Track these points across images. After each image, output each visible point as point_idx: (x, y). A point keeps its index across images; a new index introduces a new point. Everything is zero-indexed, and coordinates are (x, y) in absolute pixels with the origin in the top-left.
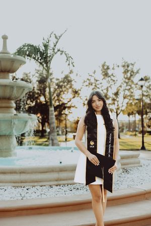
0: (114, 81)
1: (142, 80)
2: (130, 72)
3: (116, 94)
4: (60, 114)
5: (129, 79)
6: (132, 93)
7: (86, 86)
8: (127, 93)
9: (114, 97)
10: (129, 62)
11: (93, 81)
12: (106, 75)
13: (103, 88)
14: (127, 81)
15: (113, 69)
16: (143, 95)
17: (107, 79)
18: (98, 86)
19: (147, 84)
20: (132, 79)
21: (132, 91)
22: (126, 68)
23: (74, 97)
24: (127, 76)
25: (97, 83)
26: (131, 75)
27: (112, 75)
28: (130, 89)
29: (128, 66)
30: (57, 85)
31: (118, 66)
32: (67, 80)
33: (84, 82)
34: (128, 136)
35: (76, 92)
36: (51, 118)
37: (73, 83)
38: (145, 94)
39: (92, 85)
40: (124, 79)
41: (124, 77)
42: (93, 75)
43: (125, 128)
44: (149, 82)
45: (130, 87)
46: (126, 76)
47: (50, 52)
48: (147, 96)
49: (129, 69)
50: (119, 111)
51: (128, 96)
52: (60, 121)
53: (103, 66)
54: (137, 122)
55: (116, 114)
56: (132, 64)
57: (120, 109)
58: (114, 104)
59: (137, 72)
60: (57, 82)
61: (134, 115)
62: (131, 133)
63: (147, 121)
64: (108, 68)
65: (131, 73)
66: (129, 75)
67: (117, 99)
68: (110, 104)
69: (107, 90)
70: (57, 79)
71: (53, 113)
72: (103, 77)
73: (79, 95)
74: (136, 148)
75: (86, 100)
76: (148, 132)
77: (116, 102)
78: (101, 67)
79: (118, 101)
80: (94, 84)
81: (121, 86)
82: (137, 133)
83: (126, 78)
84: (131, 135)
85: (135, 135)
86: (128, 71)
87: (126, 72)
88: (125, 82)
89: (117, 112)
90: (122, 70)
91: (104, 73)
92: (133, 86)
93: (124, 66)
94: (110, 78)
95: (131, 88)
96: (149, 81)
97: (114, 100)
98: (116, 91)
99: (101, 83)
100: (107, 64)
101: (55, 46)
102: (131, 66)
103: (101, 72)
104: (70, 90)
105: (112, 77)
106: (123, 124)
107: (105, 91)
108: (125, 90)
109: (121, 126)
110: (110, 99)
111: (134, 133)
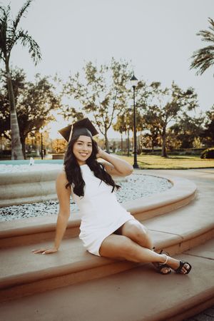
0: (102, 87)
1: (134, 78)
2: (121, 76)
3: (105, 103)
5: (121, 84)
7: (68, 93)
8: (118, 102)
9: (102, 107)
10: (121, 63)
11: (75, 86)
12: (92, 78)
13: (88, 96)
14: (118, 86)
15: (101, 71)
17: (94, 84)
18: (82, 93)
19: (141, 91)
20: (124, 84)
21: (124, 100)
22: (116, 70)
23: (52, 107)
24: (118, 80)
25: (82, 89)
26: (123, 79)
27: (99, 79)
29: (119, 68)
31: (107, 68)
32: (43, 85)
33: (65, 88)
35: (54, 101)
36: (13, 126)
37: (51, 89)
39: (74, 91)
40: (114, 85)
42: (76, 79)
43: (117, 147)
44: (144, 89)
45: (121, 95)
46: (116, 81)
49: (121, 72)
50: (108, 125)
51: (119, 106)
53: (89, 67)
54: (131, 140)
55: (104, 128)
56: (124, 66)
57: (110, 122)
58: (102, 115)
61: (127, 132)
62: (123, 153)
63: (143, 138)
64: (95, 70)
66: (120, 79)
67: (106, 110)
68: (97, 116)
69: (94, 99)
70: (31, 85)
71: (16, 121)
72: (87, 82)
75: (68, 110)
76: (144, 151)
77: (105, 114)
78: (86, 70)
79: (107, 113)
80: (77, 91)
81: (110, 94)
82: (130, 153)
83: (116, 84)
84: (124, 155)
85: (128, 155)
86: (119, 75)
87: (116, 76)
89: (105, 126)
90: (111, 73)
91: (89, 77)
92: (125, 93)
93: (113, 68)
94: (96, 83)
96: (144, 87)
97: (102, 110)
98: (104, 99)
99: (86, 89)
100: (93, 65)
101: (15, 26)
102: (122, 69)
104: (48, 99)
105: (99, 81)
106: (114, 142)
107: (91, 100)
108: (114, 98)
109: (112, 144)
110: (98, 110)
111: (127, 153)
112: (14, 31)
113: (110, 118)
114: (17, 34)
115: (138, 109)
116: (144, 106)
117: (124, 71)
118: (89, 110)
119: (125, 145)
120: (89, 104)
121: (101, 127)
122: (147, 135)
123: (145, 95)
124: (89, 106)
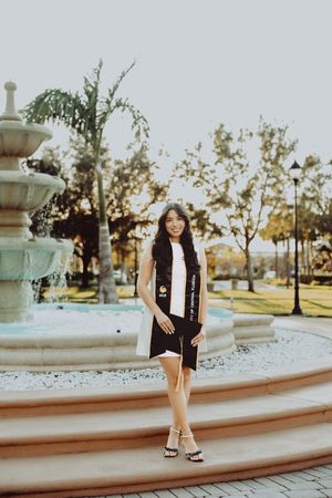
0: (242, 166)
1: (295, 166)
2: (275, 146)
3: (246, 195)
4: (124, 238)
5: (275, 162)
6: (280, 192)
7: (181, 176)
8: (270, 192)
9: (242, 201)
10: (275, 126)
11: (195, 166)
12: (224, 152)
13: (217, 182)
14: (269, 165)
15: (240, 139)
16: (305, 197)
17: (227, 161)
18: (206, 177)
19: (312, 173)
20: (280, 161)
21: (281, 188)
22: (267, 138)
23: (153, 202)
24: (270, 155)
25: (206, 169)
26: (278, 155)
27: (237, 153)
28: (274, 185)
29: (272, 135)
30: (117, 173)
31: (251, 134)
32: (140, 164)
33: (177, 168)
34: (272, 288)
35: (158, 191)
36: (103, 247)
37: (152, 169)
38: (310, 195)
39: (193, 174)
40: (263, 163)
41: (264, 159)
42: (196, 153)
43: (267, 269)
44: (317, 170)
45: (275, 180)
46: (267, 157)
47: (100, 107)
48: (312, 199)
49: (275, 140)
50: (251, 233)
51: (273, 199)
52: (124, 253)
53: (218, 133)
55: (245, 239)
56: (280, 130)
57: (255, 228)
58: (241, 216)
59: (292, 148)
60: (117, 167)
61: (286, 241)
62: (279, 281)
63: (315, 253)
64: (229, 138)
65: (277, 149)
66: (273, 153)
67: (249, 207)
68: (232, 216)
69: (227, 187)
70: (118, 162)
71: (107, 237)
72: (216, 158)
73: (165, 195)
74: (282, 311)
76: (317, 278)
77: (245, 213)
78: (214, 136)
79: (249, 211)
80: (197, 174)
81: (256, 178)
83: (266, 161)
84: (280, 285)
85: (288, 284)
86: (271, 145)
87: (266, 148)
88: (265, 168)
89: (247, 235)
90: (259, 142)
91: (219, 150)
92: (282, 177)
93: (262, 135)
94: (232, 161)
95: (279, 181)
96: (317, 166)
97: (241, 207)
98: (245, 188)
99: (212, 172)
100: (227, 129)
101: (112, 95)
102: (277, 135)
103: (213, 146)
104: (146, 186)
105: (237, 157)
106: (263, 260)
107: (222, 189)
108: (264, 187)
109: (258, 264)
110: (233, 205)
111: (285, 282)
112: (108, 102)
113: (255, 220)
114: (113, 103)
115: (307, 204)
116: (316, 199)
117: (280, 139)
118: (217, 206)
119: (282, 266)
120: (218, 196)
121: (239, 237)
122: (324, 248)
123: (318, 181)
124: (218, 201)
